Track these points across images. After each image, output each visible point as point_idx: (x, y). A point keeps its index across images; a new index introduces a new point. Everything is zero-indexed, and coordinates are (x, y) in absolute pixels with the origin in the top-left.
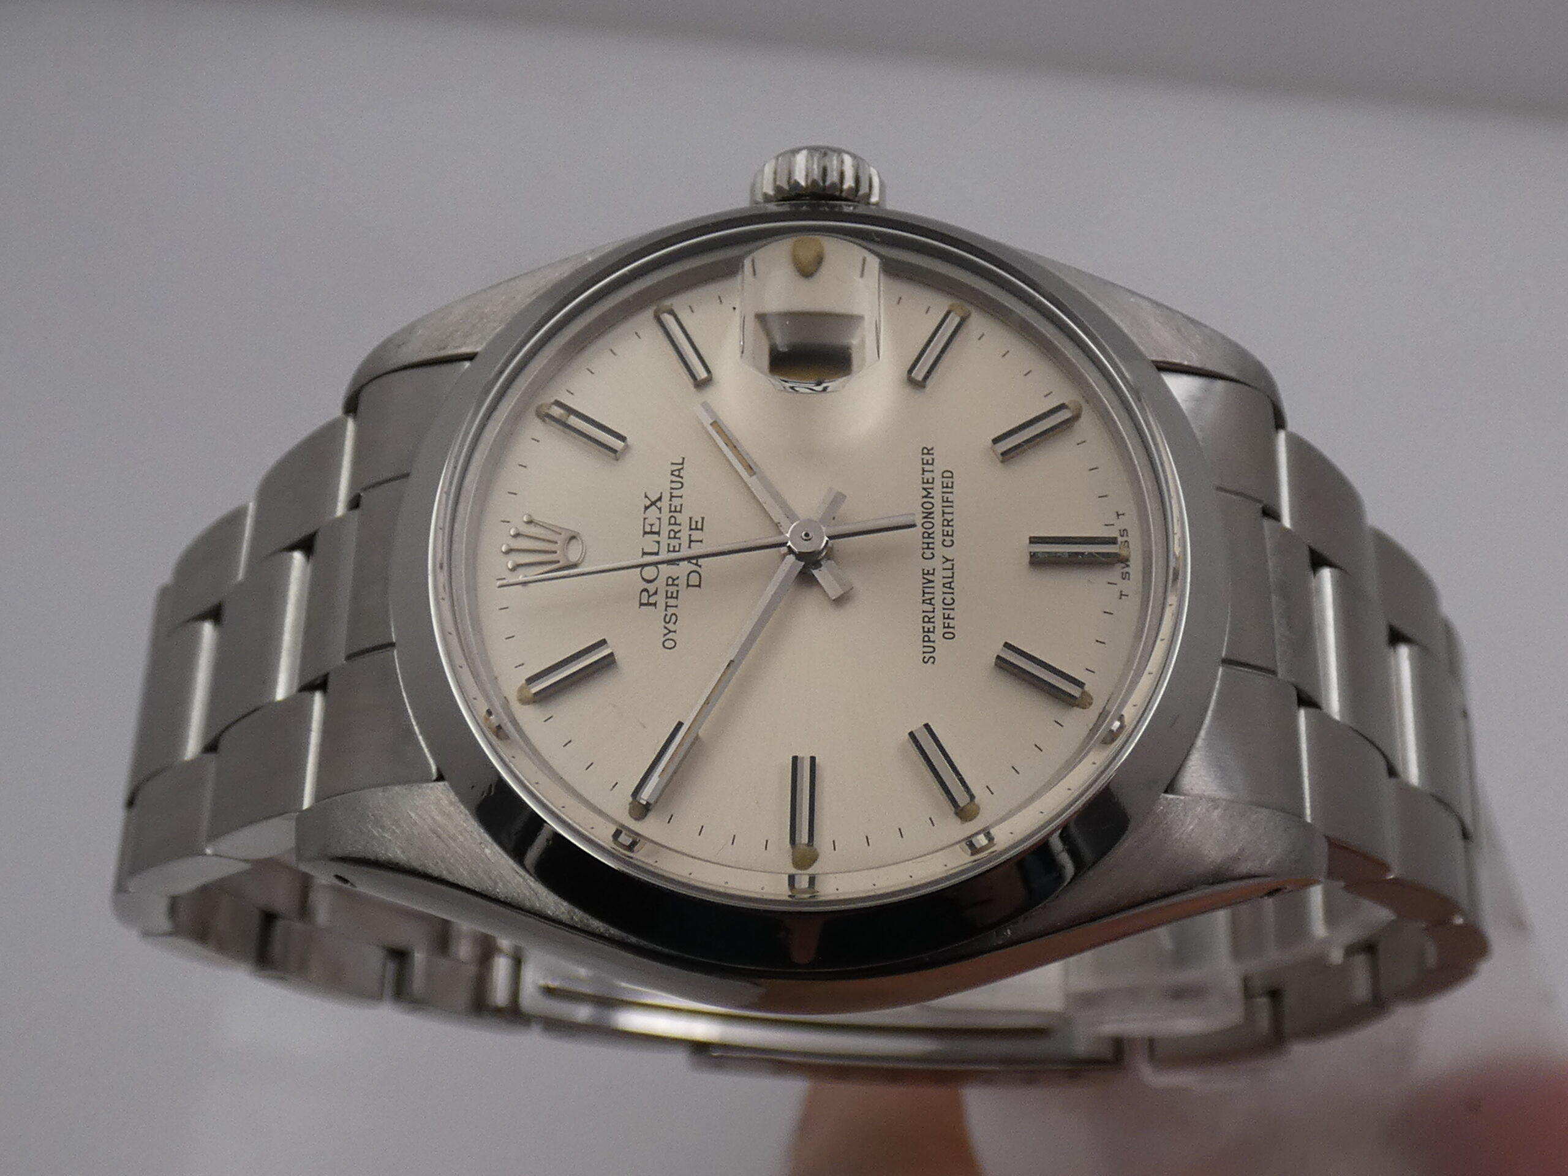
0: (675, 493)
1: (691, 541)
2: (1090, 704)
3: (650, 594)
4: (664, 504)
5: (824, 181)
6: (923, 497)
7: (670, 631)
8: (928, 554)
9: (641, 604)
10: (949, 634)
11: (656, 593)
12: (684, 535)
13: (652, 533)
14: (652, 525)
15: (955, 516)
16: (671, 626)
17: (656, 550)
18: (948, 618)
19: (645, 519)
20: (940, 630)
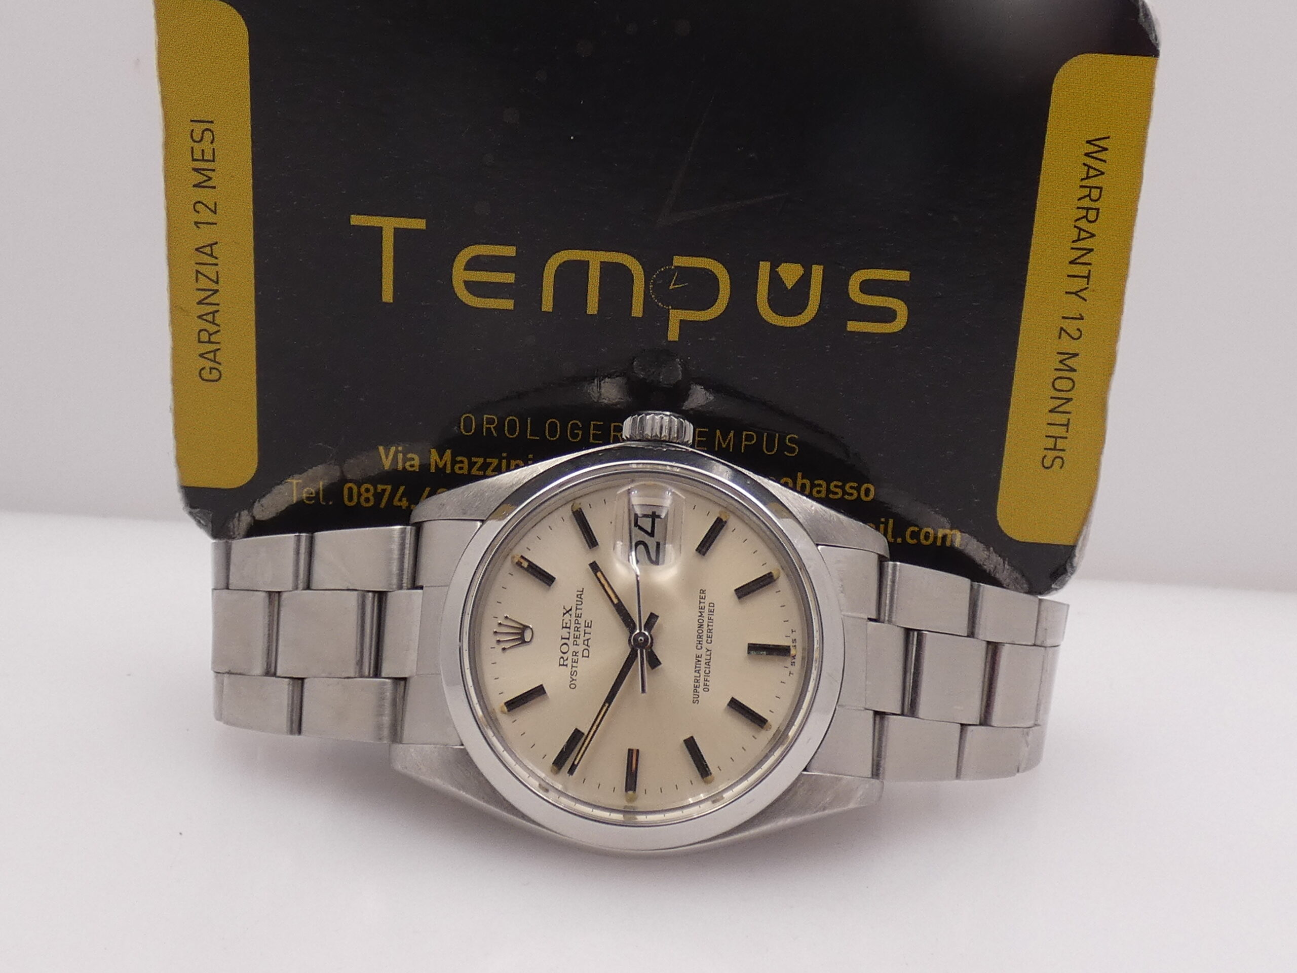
0: (578, 607)
1: (585, 633)
2: (770, 728)
3: (565, 659)
4: (573, 612)
5: (661, 434)
6: (699, 616)
7: (573, 680)
8: (699, 646)
9: (560, 665)
10: (706, 689)
11: (567, 659)
12: (582, 630)
13: (566, 627)
14: (566, 623)
15: (713, 627)
16: (574, 677)
17: (568, 637)
18: (707, 680)
19: (563, 620)
20: (702, 686)
